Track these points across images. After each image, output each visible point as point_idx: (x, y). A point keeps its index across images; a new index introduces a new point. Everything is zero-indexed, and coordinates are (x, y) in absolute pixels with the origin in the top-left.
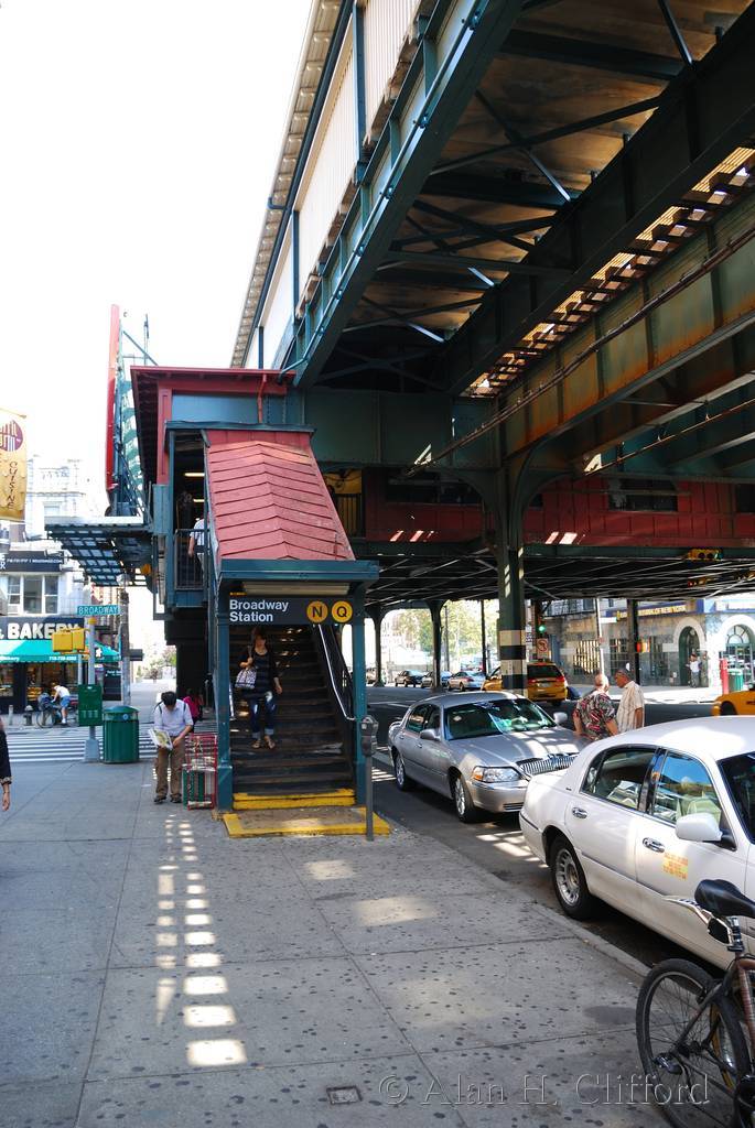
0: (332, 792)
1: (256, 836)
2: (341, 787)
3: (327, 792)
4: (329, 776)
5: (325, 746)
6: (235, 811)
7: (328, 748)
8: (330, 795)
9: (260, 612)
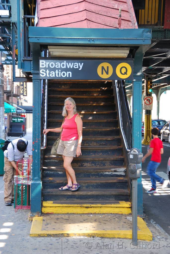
0: (114, 203)
1: (49, 235)
2: (122, 200)
3: (111, 203)
4: (114, 191)
5: (113, 170)
6: (42, 214)
7: (115, 171)
8: (113, 205)
9: (62, 70)
